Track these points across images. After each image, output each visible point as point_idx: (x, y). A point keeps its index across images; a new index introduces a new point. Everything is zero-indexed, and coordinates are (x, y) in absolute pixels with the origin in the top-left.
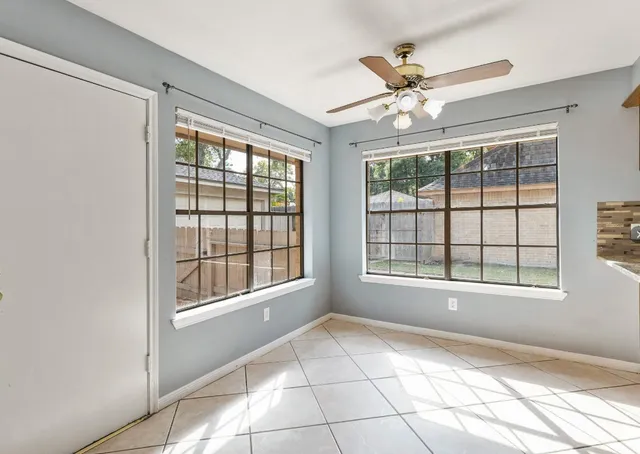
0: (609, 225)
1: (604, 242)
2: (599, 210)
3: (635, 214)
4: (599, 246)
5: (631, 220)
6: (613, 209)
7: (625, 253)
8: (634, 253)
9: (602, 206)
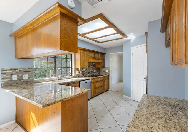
0: (5, 76)
1: (3, 82)
2: (2, 71)
3: (14, 72)
4: (2, 84)
5: (12, 74)
6: (7, 71)
7: (11, 85)
8: (14, 85)
9: (3, 70)
